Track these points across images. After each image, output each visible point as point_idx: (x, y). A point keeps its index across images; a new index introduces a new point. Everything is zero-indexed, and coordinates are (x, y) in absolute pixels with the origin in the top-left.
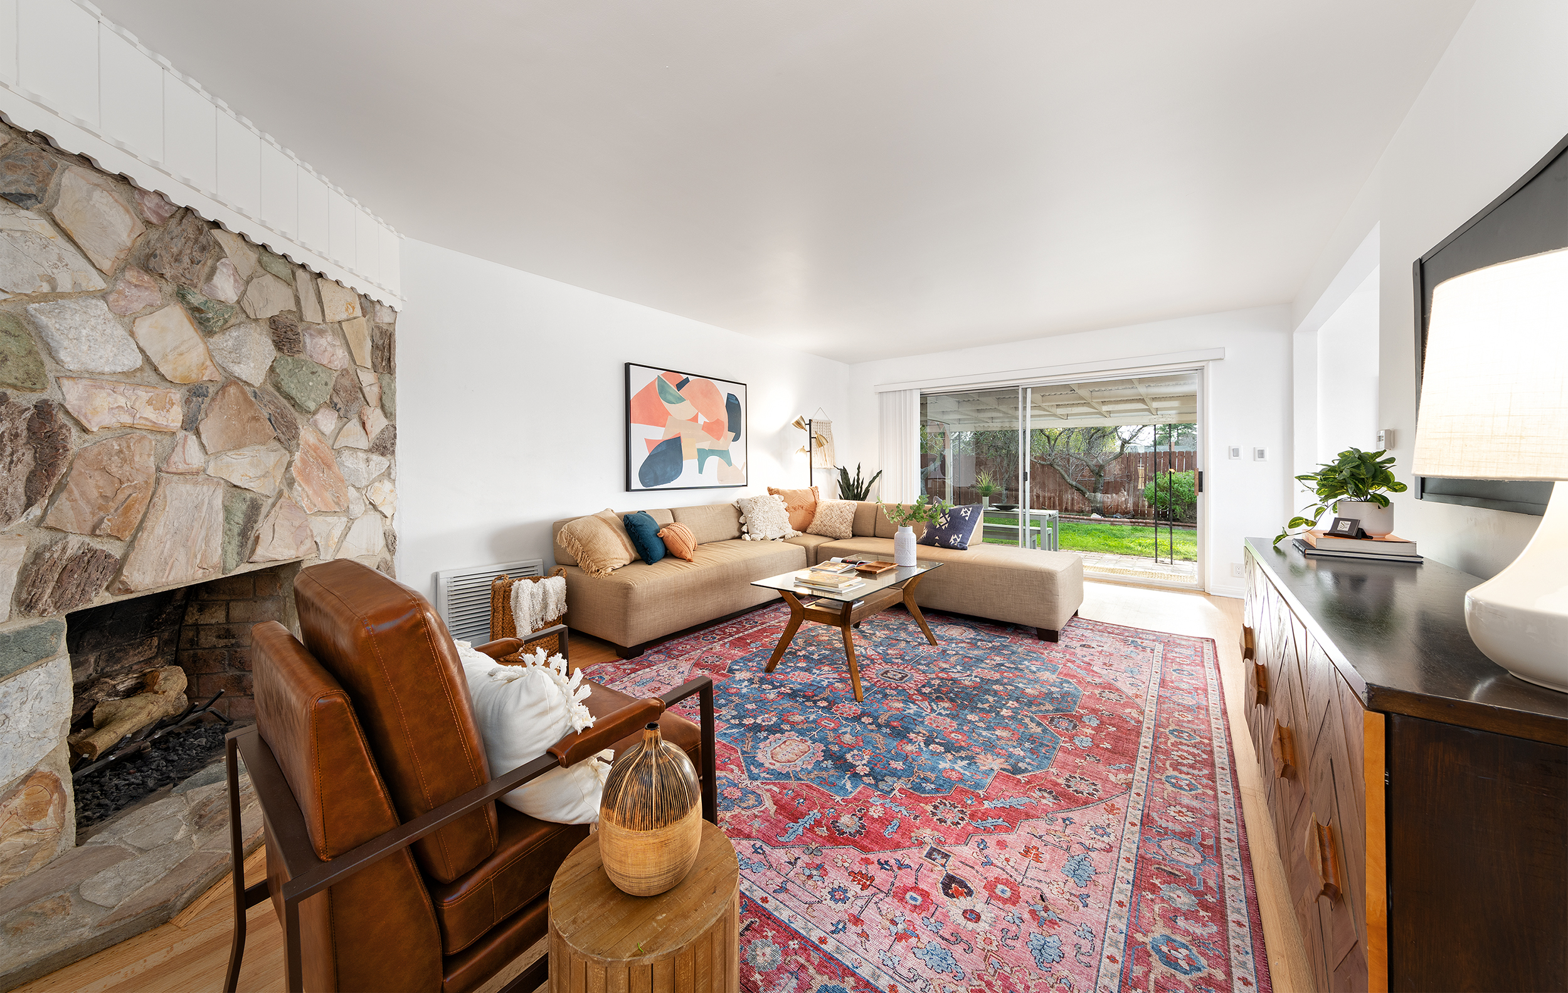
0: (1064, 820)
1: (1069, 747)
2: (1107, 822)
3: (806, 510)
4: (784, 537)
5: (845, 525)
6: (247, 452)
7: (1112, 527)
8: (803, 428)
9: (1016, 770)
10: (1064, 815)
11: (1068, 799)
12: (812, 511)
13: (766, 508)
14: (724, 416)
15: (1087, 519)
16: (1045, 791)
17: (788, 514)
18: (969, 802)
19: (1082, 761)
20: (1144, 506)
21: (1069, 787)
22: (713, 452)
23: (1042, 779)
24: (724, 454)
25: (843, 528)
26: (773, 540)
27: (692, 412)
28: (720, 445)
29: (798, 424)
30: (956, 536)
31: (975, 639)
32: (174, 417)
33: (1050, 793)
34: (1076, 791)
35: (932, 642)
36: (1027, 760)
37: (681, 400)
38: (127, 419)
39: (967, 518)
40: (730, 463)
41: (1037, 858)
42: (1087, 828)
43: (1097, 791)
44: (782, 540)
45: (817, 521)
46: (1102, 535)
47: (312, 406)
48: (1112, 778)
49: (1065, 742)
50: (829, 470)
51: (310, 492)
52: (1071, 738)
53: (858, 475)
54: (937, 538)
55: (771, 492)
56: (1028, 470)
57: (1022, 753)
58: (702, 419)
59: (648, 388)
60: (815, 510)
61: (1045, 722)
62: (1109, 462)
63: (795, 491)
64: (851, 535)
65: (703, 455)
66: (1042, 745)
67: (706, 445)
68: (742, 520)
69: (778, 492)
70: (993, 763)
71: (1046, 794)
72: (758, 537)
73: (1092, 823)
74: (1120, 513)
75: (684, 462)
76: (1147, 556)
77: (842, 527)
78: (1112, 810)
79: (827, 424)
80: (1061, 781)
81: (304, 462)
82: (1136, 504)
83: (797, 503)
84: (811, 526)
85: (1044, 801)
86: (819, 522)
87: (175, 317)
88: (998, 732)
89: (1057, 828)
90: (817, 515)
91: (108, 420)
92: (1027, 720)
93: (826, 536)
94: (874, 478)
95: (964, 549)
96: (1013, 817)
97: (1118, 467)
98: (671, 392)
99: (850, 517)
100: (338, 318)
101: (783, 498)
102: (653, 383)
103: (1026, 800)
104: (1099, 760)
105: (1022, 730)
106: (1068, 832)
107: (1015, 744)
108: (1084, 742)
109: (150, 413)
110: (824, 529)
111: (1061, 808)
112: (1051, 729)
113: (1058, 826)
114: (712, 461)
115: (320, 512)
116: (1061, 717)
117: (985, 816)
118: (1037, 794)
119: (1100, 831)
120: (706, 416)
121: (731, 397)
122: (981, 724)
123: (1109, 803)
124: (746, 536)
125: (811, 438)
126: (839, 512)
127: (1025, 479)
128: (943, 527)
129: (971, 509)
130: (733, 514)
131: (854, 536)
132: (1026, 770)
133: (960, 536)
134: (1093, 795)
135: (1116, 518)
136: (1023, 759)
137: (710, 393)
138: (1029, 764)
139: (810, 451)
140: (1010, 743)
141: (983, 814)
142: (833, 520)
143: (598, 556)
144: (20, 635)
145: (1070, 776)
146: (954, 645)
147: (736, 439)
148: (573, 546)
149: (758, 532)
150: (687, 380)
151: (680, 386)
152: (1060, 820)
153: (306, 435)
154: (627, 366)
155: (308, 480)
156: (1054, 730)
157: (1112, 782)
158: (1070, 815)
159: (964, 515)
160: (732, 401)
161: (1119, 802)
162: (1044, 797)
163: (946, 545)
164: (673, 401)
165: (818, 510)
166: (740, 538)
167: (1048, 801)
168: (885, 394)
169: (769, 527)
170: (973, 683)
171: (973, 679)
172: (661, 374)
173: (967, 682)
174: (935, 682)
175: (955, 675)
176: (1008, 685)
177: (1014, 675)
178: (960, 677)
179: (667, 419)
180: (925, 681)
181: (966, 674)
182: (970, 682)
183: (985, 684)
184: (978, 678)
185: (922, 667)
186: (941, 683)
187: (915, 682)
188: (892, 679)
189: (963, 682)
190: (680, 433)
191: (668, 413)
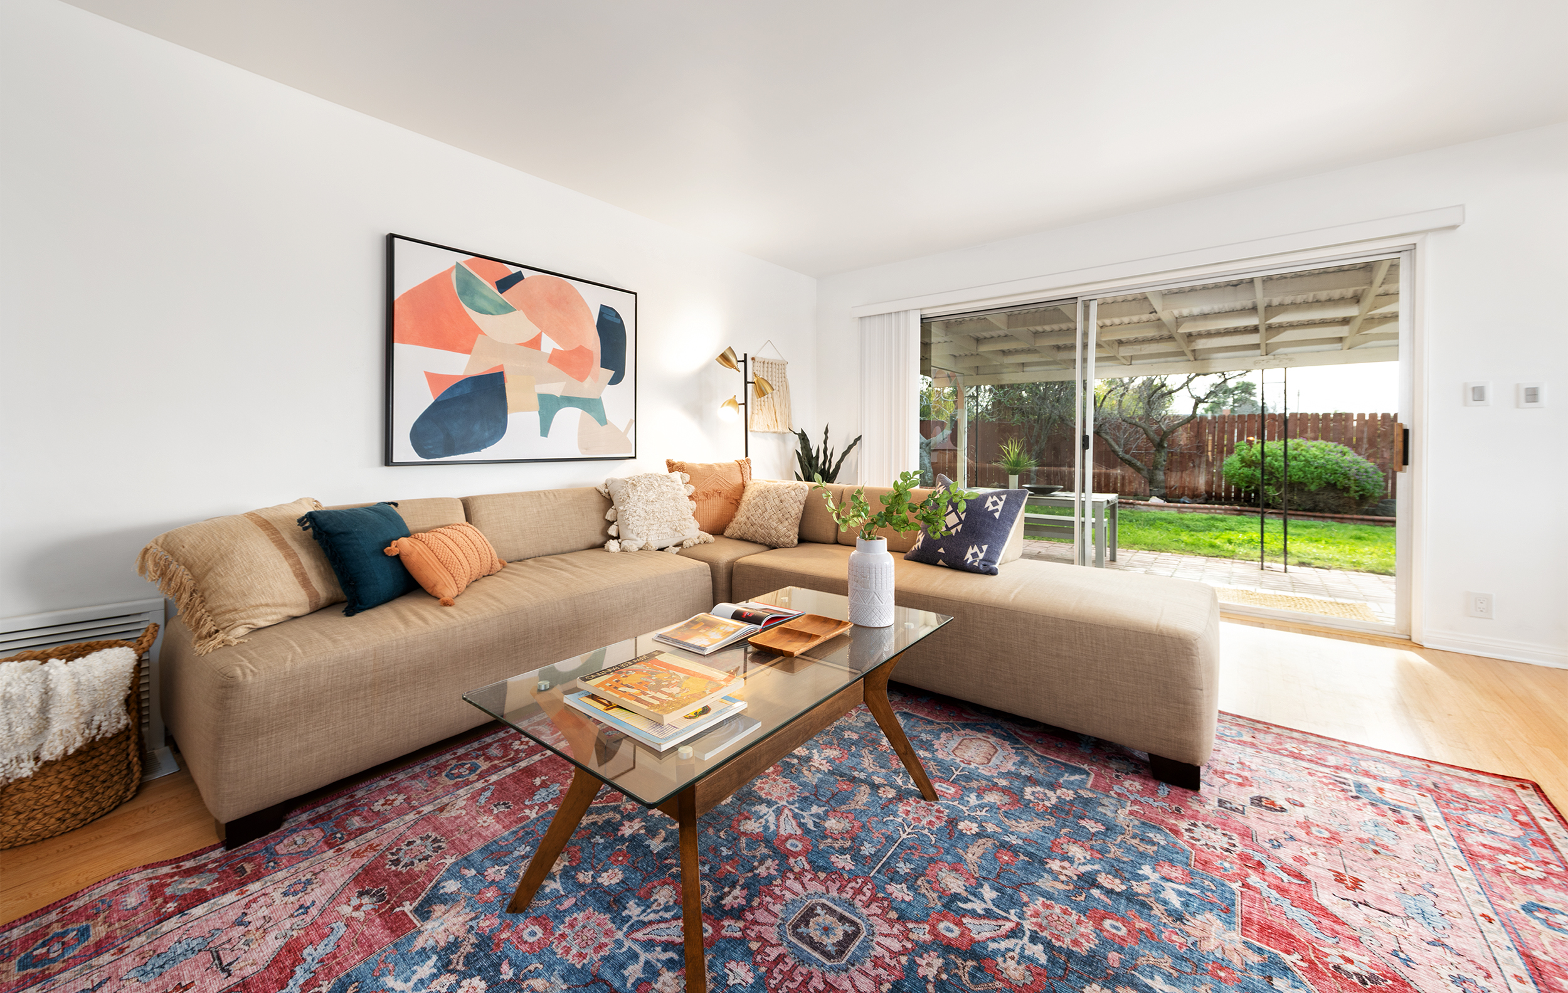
3: (727, 498)
4: (680, 545)
5: (786, 523)
7: (1182, 516)
8: (733, 366)
12: (735, 499)
13: (652, 496)
14: (593, 342)
15: (1144, 505)
17: (693, 505)
20: (1220, 486)
22: (569, 401)
24: (592, 406)
25: (782, 529)
26: (662, 549)
27: (530, 330)
28: (585, 389)
29: (724, 358)
30: (976, 549)
31: (1018, 776)
35: (927, 794)
37: (506, 309)
39: (997, 515)
40: (602, 420)
44: (678, 549)
45: (740, 517)
46: (1170, 527)
50: (782, 436)
53: (825, 442)
54: (941, 550)
55: (672, 466)
56: (1090, 432)
58: (548, 345)
59: (434, 284)
60: (741, 497)
62: (1173, 430)
63: (710, 467)
64: (796, 541)
65: (549, 406)
67: (556, 389)
68: (609, 517)
69: (681, 468)
72: (633, 545)
74: (1188, 496)
75: (510, 416)
76: (1246, 558)
77: (780, 527)
79: (780, 366)
82: (1209, 484)
83: (711, 487)
84: (731, 525)
86: (744, 519)
90: (743, 507)
93: (755, 542)
94: (850, 447)
95: (992, 572)
97: (1185, 435)
98: (485, 293)
99: (796, 510)
101: (687, 477)
102: (445, 275)
110: (752, 530)
114: (568, 418)
120: (557, 338)
121: (606, 312)
124: (613, 545)
125: (746, 383)
126: (777, 501)
127: (1085, 446)
128: (953, 531)
129: (1004, 497)
130: (595, 502)
131: (803, 540)
133: (985, 548)
135: (1184, 503)
137: (565, 304)
139: (745, 404)
142: (766, 515)
143: (228, 603)
146: (973, 799)
147: (616, 380)
148: (170, 579)
149: (634, 536)
150: (519, 277)
151: (504, 284)
154: (391, 239)
159: (991, 508)
160: (608, 318)
163: (957, 565)
164: (489, 308)
165: (748, 496)
166: (601, 546)
168: (867, 321)
169: (655, 527)
170: (1028, 969)
171: (1027, 953)
172: (467, 262)
173: (1011, 964)
174: (928, 964)
175: (981, 930)
176: (1124, 987)
177: (1129, 931)
178: (993, 940)
179: (474, 341)
180: (904, 959)
181: (1009, 925)
182: (1019, 963)
183: (1061, 978)
184: (1040, 947)
185: (899, 892)
186: (945, 968)
187: (876, 966)
188: (815, 948)
189: (1002, 965)
190: (502, 366)
191: (477, 331)
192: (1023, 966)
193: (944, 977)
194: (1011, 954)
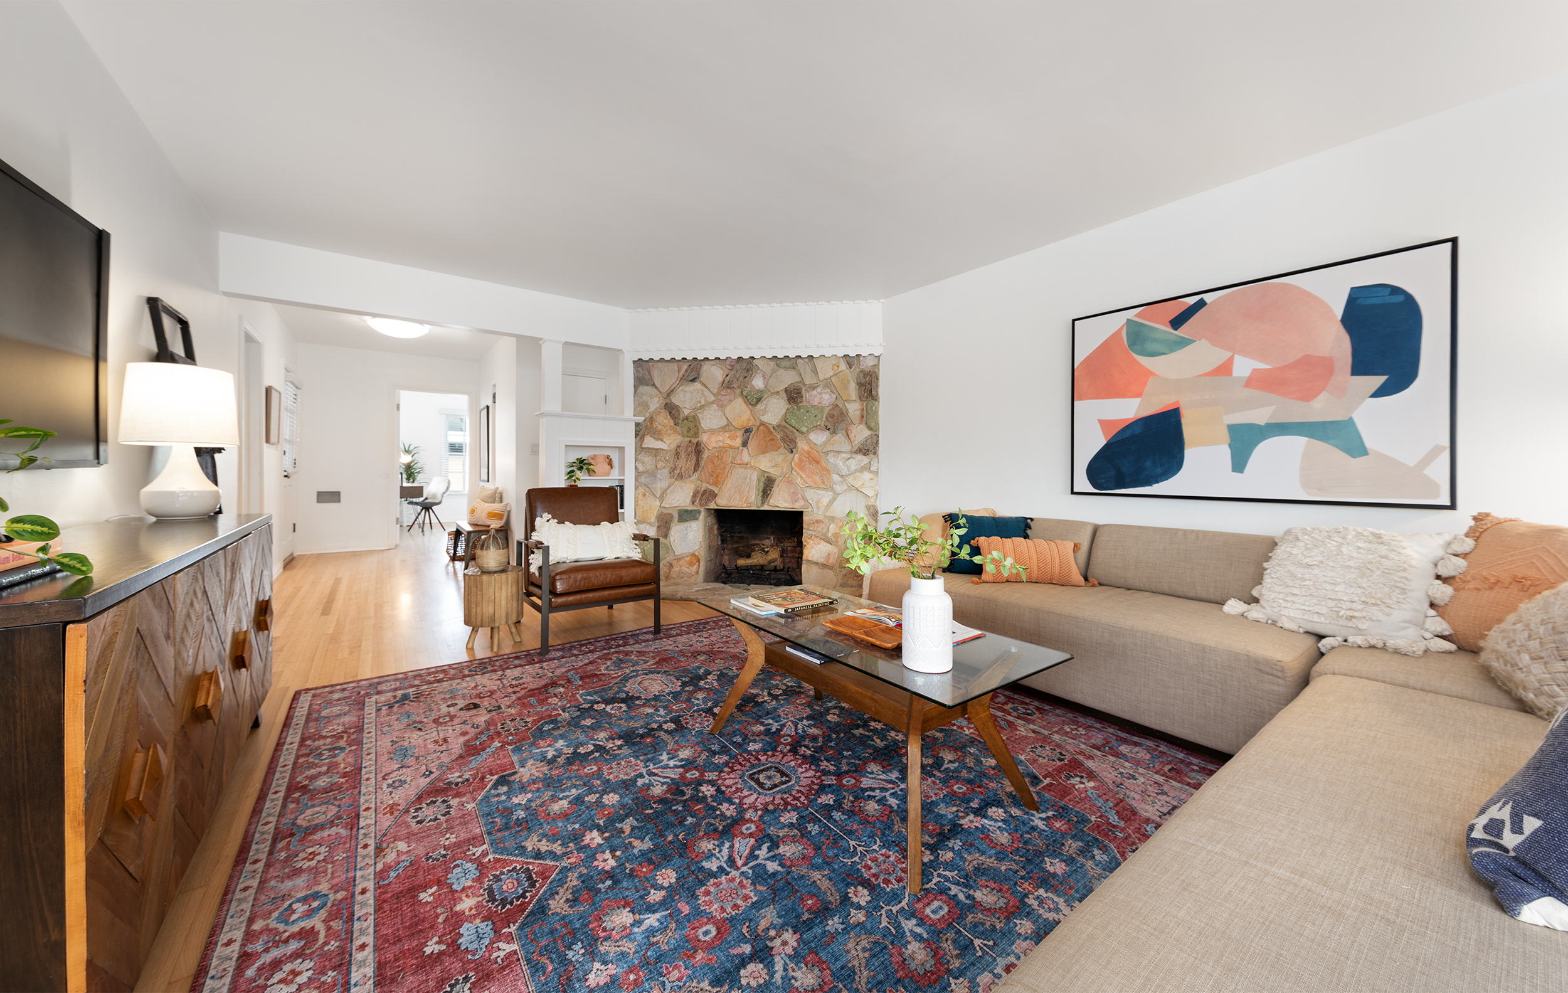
0: (431, 772)
1: (475, 850)
2: (393, 795)
4: (1345, 639)
6: (768, 455)
9: (502, 781)
10: (433, 776)
11: (438, 791)
14: (1333, 344)
16: (463, 783)
18: (510, 738)
19: (447, 843)
21: (444, 802)
22: (1282, 428)
23: (474, 791)
24: (1334, 433)
27: (1216, 357)
28: (1317, 410)
32: (738, 442)
33: (457, 784)
34: (435, 802)
36: (503, 798)
37: (1183, 343)
38: (721, 444)
40: (1361, 451)
41: (436, 742)
42: (409, 779)
43: (414, 817)
44: (1338, 643)
47: (804, 429)
48: (402, 846)
49: (485, 854)
51: (804, 476)
52: (481, 866)
55: (1477, 525)
57: (516, 800)
58: (1244, 368)
59: (1106, 347)
61: (535, 866)
65: (1246, 437)
66: (506, 827)
67: (1258, 416)
70: (528, 771)
71: (460, 780)
73: (407, 786)
75: (1187, 452)
78: (392, 808)
80: (454, 802)
81: (800, 459)
85: (457, 774)
87: (739, 403)
88: (564, 804)
89: (433, 764)
91: (715, 445)
92: (557, 848)
96: (471, 750)
98: (1158, 336)
100: (828, 376)
102: (1118, 336)
103: (473, 765)
104: (427, 860)
105: (547, 827)
106: (424, 767)
107: (533, 805)
108: (462, 876)
109: (729, 442)
111: (438, 779)
112: (518, 861)
113: (433, 767)
115: (810, 487)
116: (523, 896)
117: (491, 739)
118: (466, 776)
119: (397, 784)
120: (1259, 355)
121: (1362, 295)
122: (592, 798)
123: (396, 813)
132: (496, 786)
134: (417, 810)
136: (508, 794)
138: (498, 795)
140: (538, 802)
141: (493, 738)
144: (691, 511)
145: (448, 813)
147: (1393, 388)
150: (1201, 304)
151: (1181, 320)
152: (434, 770)
153: (802, 445)
154: (1073, 323)
155: (802, 469)
156: (512, 862)
157: (401, 840)
158: (428, 780)
160: (1371, 302)
161: (387, 821)
162: (460, 777)
164: (1161, 349)
167: (454, 777)
170: (703, 853)
171: (714, 859)
172: (1137, 315)
173: (711, 846)
174: (729, 809)
175: (742, 846)
176: (664, 897)
177: (699, 941)
178: (732, 847)
179: (1145, 384)
180: (737, 801)
181: (740, 863)
182: (709, 850)
183: (688, 867)
184: (715, 869)
185: (791, 817)
186: (723, 814)
187: (737, 788)
188: (759, 771)
189: (712, 842)
190: (1178, 402)
191: (1149, 373)
192: (706, 851)
193: (718, 813)
194: (717, 850)
